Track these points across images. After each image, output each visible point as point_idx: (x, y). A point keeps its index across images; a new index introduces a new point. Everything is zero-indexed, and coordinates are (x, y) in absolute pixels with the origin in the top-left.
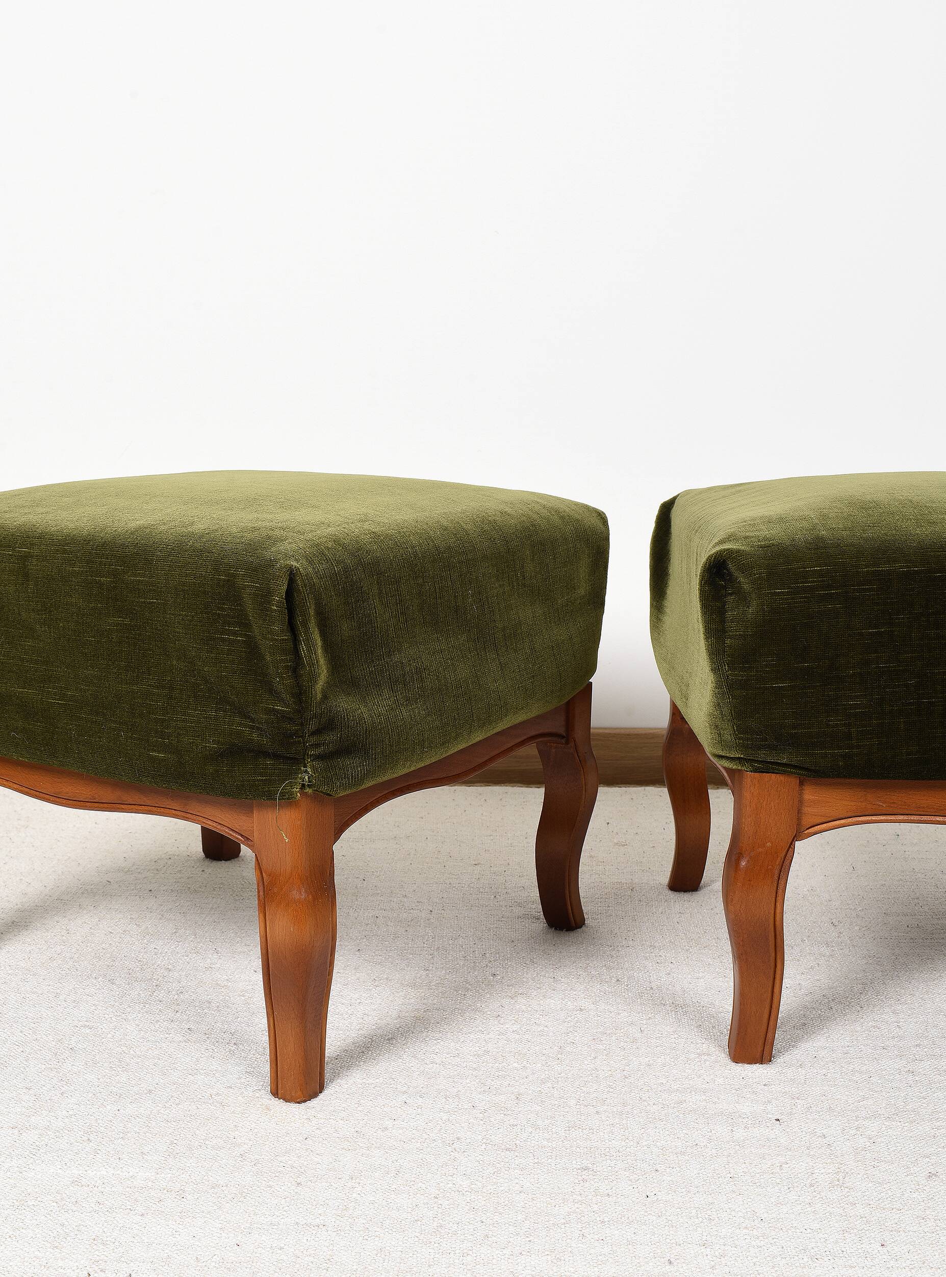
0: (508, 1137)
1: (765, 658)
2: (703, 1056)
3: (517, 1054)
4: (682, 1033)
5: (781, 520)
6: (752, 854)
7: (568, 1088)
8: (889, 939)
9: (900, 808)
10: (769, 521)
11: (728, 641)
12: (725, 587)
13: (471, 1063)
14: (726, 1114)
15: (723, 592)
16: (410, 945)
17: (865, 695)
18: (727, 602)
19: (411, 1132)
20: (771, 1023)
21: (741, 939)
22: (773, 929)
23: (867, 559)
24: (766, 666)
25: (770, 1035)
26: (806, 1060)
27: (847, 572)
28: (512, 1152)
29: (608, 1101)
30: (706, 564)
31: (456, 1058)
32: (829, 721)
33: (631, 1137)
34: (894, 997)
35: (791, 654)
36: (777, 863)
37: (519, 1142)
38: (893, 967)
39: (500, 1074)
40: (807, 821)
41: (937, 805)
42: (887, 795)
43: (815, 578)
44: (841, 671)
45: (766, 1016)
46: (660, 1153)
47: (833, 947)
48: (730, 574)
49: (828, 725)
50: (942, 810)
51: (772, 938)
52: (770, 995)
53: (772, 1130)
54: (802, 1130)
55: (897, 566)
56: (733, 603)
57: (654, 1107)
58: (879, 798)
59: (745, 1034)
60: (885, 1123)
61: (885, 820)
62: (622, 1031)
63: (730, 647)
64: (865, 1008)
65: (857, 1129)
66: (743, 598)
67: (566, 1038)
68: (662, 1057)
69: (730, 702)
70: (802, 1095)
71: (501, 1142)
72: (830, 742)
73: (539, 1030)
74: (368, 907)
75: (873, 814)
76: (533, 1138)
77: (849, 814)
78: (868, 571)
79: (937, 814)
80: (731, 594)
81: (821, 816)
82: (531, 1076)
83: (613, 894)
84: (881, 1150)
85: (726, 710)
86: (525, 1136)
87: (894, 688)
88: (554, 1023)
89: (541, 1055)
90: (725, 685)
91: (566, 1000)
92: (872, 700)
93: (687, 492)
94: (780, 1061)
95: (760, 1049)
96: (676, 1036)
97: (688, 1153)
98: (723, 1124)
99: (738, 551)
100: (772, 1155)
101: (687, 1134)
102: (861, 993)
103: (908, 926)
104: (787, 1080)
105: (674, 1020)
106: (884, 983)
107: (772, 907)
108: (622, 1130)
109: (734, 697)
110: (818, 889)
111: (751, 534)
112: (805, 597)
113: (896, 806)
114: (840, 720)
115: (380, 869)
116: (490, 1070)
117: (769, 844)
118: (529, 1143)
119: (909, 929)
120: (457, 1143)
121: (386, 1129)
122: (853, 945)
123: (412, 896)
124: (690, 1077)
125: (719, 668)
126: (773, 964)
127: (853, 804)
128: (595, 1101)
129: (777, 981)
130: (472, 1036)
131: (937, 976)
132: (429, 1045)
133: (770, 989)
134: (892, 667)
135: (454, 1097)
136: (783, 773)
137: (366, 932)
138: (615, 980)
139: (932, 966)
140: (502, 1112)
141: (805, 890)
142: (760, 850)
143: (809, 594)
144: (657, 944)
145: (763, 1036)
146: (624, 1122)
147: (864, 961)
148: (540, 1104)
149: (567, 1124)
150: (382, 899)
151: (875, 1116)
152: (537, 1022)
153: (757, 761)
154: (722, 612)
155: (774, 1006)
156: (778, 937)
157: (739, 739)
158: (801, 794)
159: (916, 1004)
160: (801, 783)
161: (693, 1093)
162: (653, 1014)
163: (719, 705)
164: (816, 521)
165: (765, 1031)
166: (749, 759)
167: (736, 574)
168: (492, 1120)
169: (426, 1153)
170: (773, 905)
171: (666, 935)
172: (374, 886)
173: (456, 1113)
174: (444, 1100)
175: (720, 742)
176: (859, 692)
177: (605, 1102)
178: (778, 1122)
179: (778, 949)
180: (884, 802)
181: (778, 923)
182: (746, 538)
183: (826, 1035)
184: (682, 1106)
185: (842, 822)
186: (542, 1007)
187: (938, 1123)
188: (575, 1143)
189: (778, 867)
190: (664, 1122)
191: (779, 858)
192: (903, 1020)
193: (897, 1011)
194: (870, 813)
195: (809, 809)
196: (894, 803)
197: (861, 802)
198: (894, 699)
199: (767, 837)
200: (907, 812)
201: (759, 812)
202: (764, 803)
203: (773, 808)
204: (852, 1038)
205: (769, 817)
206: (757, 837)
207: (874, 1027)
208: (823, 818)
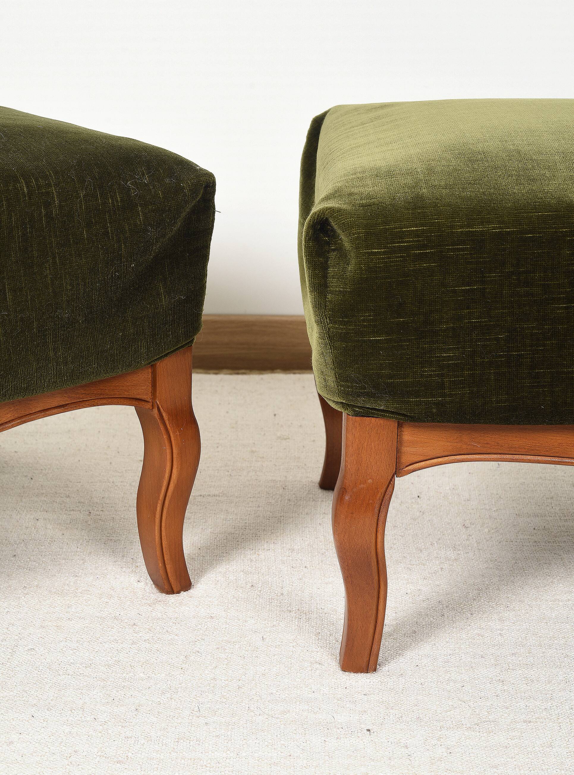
0: (122, 749)
1: (362, 313)
2: (315, 665)
3: (145, 663)
4: (301, 641)
5: (390, 173)
6: (355, 490)
7: (186, 698)
8: (514, 542)
9: (494, 448)
10: (377, 174)
11: (329, 296)
12: (328, 244)
13: (101, 674)
14: (324, 724)
15: (326, 248)
16: (64, 550)
17: (458, 348)
18: (329, 258)
19: (34, 746)
20: (376, 636)
22: (374, 556)
23: (462, 220)
24: (364, 321)
25: (375, 647)
26: (409, 668)
27: (443, 232)
28: (123, 765)
29: (219, 711)
30: (310, 221)
31: (88, 669)
32: (423, 372)
33: (232, 749)
34: (504, 603)
35: (387, 310)
36: (378, 498)
37: (131, 754)
38: (511, 572)
39: (126, 684)
40: (405, 459)
41: (528, 445)
42: (481, 436)
43: (412, 238)
44: (436, 325)
45: (371, 630)
46: (256, 764)
47: (459, 550)
48: (333, 230)
49: (422, 376)
51: (374, 564)
52: (375, 612)
53: (362, 740)
54: (388, 740)
55: (490, 227)
56: (335, 259)
57: (260, 717)
58: (473, 439)
59: (352, 646)
60: (465, 733)
61: (479, 458)
62: (246, 639)
63: (331, 302)
64: (474, 615)
65: (439, 739)
66: (343, 255)
67: (193, 647)
68: (278, 666)
69: (331, 352)
70: (397, 705)
71: (114, 754)
72: (424, 391)
73: (170, 638)
74: (31, 508)
75: (468, 453)
76: (144, 750)
77: (446, 453)
78: (462, 232)
80: (334, 250)
81: (419, 455)
82: (154, 686)
83: (265, 493)
84: (456, 760)
85: (329, 360)
86: (137, 748)
87: (485, 342)
88: (185, 631)
89: (166, 664)
90: (327, 337)
91: (200, 607)
92: (464, 352)
93: (337, 109)
94: (384, 670)
95: (366, 659)
96: (295, 644)
97: (281, 764)
98: (319, 734)
99: (339, 210)
100: (356, 765)
101: (284, 745)
102: (474, 600)
103: (534, 529)
104: (386, 689)
105: (296, 627)
106: (498, 589)
108: (226, 741)
109: (335, 348)
110: (460, 488)
111: (356, 190)
112: (401, 257)
113: (489, 446)
114: (434, 371)
115: (49, 466)
116: (117, 680)
117: (370, 481)
118: (139, 755)
119: (535, 531)
120: (74, 756)
121: (12, 743)
122: (478, 549)
123: (75, 496)
124: (298, 686)
125: (321, 321)
126: (376, 585)
127: (449, 444)
128: (208, 711)
129: (381, 600)
130: (106, 646)
131: (549, 581)
132: (65, 655)
133: (374, 607)
134: (483, 322)
135: (79, 709)
136: (383, 416)
137: (25, 536)
138: (250, 585)
139: (548, 571)
140: (120, 724)
141: (448, 488)
142: (362, 486)
143: (404, 253)
144: (296, 547)
145: (368, 649)
146: (229, 733)
147: (486, 565)
148: (157, 716)
149: (177, 736)
150: (45, 499)
151: (458, 726)
152: (170, 630)
153: (358, 407)
154: (324, 267)
155: (379, 622)
156: (380, 562)
157: (341, 386)
158: (399, 436)
159: (523, 611)
160: (400, 426)
161: (298, 703)
162: (277, 622)
163: (322, 353)
164: (421, 177)
165: (370, 643)
166: (351, 404)
167: (339, 231)
168: (110, 732)
169: (44, 766)
170: (374, 535)
171: (306, 537)
172: (40, 485)
173: (78, 726)
174: (70, 712)
175: (326, 386)
176: (452, 345)
177: (217, 712)
178: (368, 732)
179: (381, 572)
180: (478, 443)
181: (379, 550)
182: (350, 194)
183: (433, 642)
184: (285, 716)
185: (440, 460)
186: (176, 614)
187: (514, 733)
188: (181, 754)
189: (379, 502)
190: (265, 733)
191: (380, 493)
192: (507, 628)
193: (504, 619)
194: (465, 453)
195: (408, 449)
196: (487, 443)
197: (457, 442)
198: (485, 351)
199: (368, 475)
200: (500, 452)
201: (361, 452)
202: (365, 444)
203: (373, 448)
204: (455, 646)
205: (369, 457)
206: (359, 474)
207: (479, 635)
208: (421, 457)
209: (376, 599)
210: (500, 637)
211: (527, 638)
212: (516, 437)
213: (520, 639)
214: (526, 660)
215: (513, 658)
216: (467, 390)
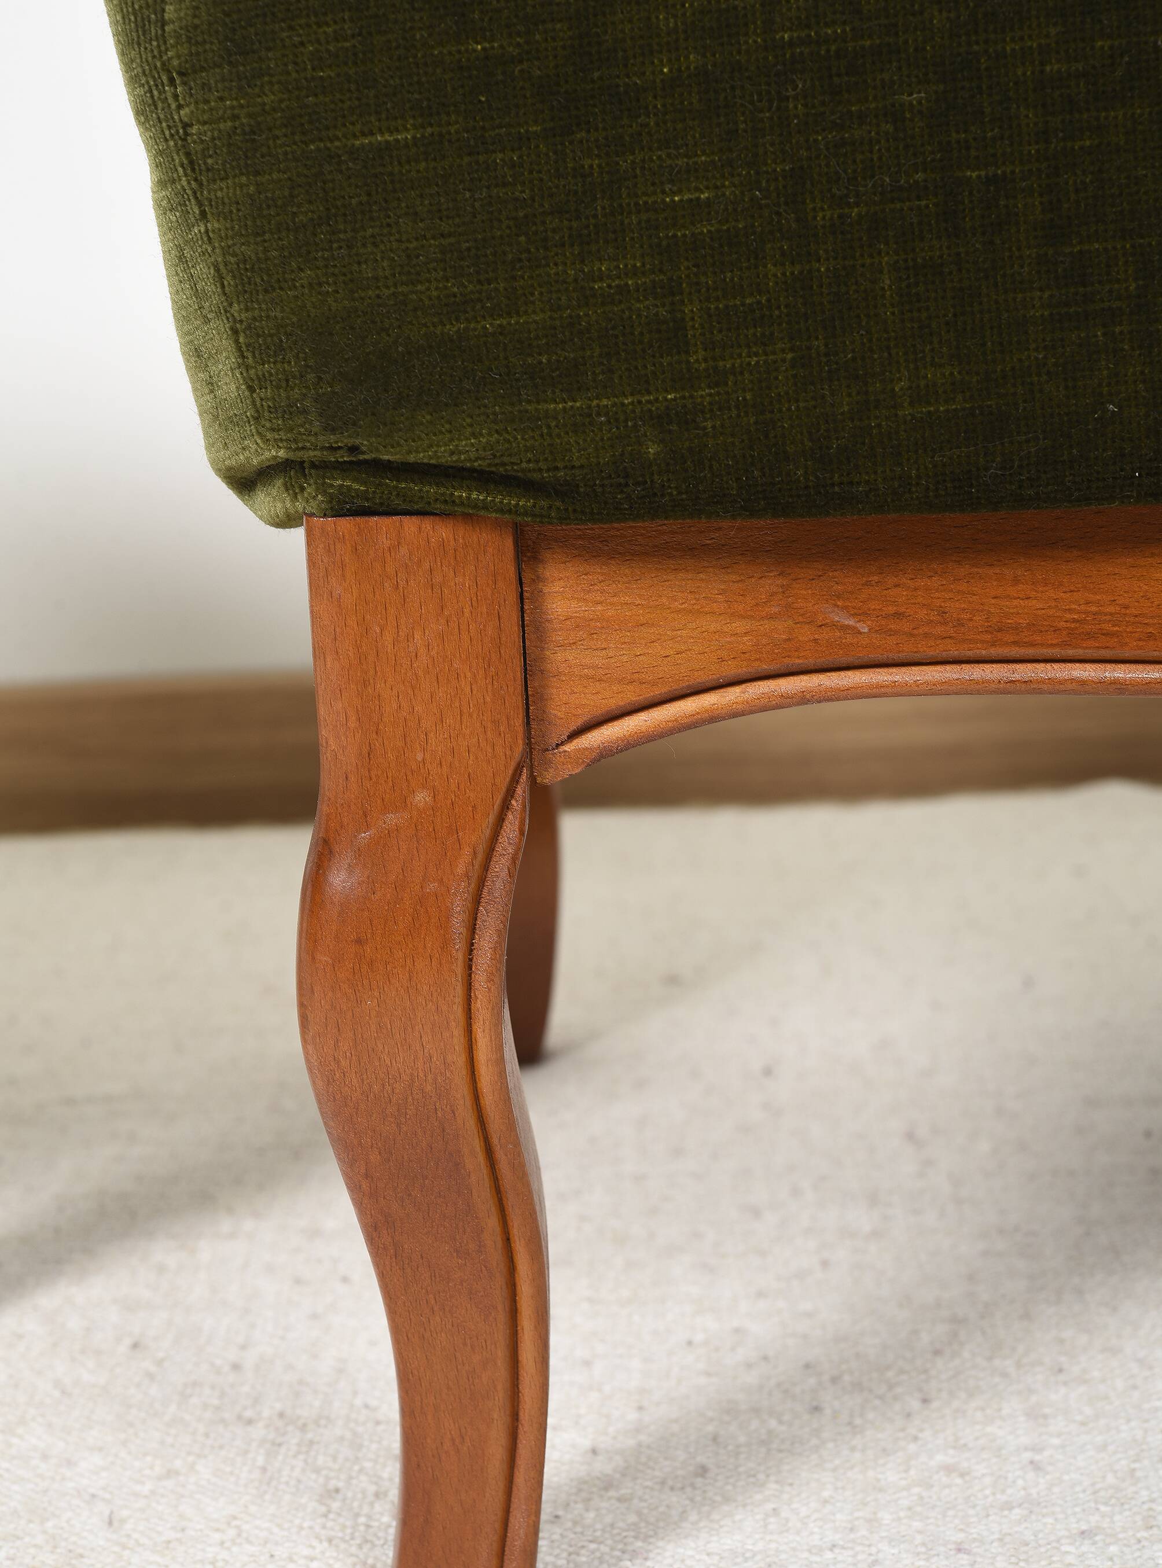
6: (363, 840)
9: (926, 635)
21: (363, 1170)
22: (471, 1123)
36: (460, 869)
40: (562, 699)
41: (1068, 616)
42: (868, 584)
50: (1090, 636)
51: (475, 1162)
58: (839, 597)
61: (871, 686)
64: (935, 1404)
72: (600, 364)
75: (821, 662)
77: (731, 670)
79: (1070, 652)
81: (620, 681)
107: (455, 1040)
113: (907, 627)
114: (634, 272)
117: (421, 798)
126: (495, 1256)
127: (739, 626)
129: (527, 1324)
133: (501, 1354)
142: (391, 821)
156: (500, 1155)
158: (528, 596)
160: (527, 552)
179: (511, 1201)
180: (861, 615)
181: (489, 1099)
191: (467, 851)
192: (1056, 1441)
193: (1047, 1411)
194: (811, 662)
195: (570, 655)
196: (898, 615)
197: (771, 617)
198: (845, 171)
199: (412, 771)
200: (954, 653)
201: (372, 672)
202: (388, 637)
203: (422, 651)
204: (856, 1514)
205: (410, 691)
206: (373, 773)
207: (949, 1469)
208: (630, 687)
209: (501, 1316)
210: (1031, 1475)
211: (1139, 1474)
212: (1016, 581)
213: (1111, 1479)
214: (1137, 1554)
215: (1084, 1548)
216: (783, 351)
